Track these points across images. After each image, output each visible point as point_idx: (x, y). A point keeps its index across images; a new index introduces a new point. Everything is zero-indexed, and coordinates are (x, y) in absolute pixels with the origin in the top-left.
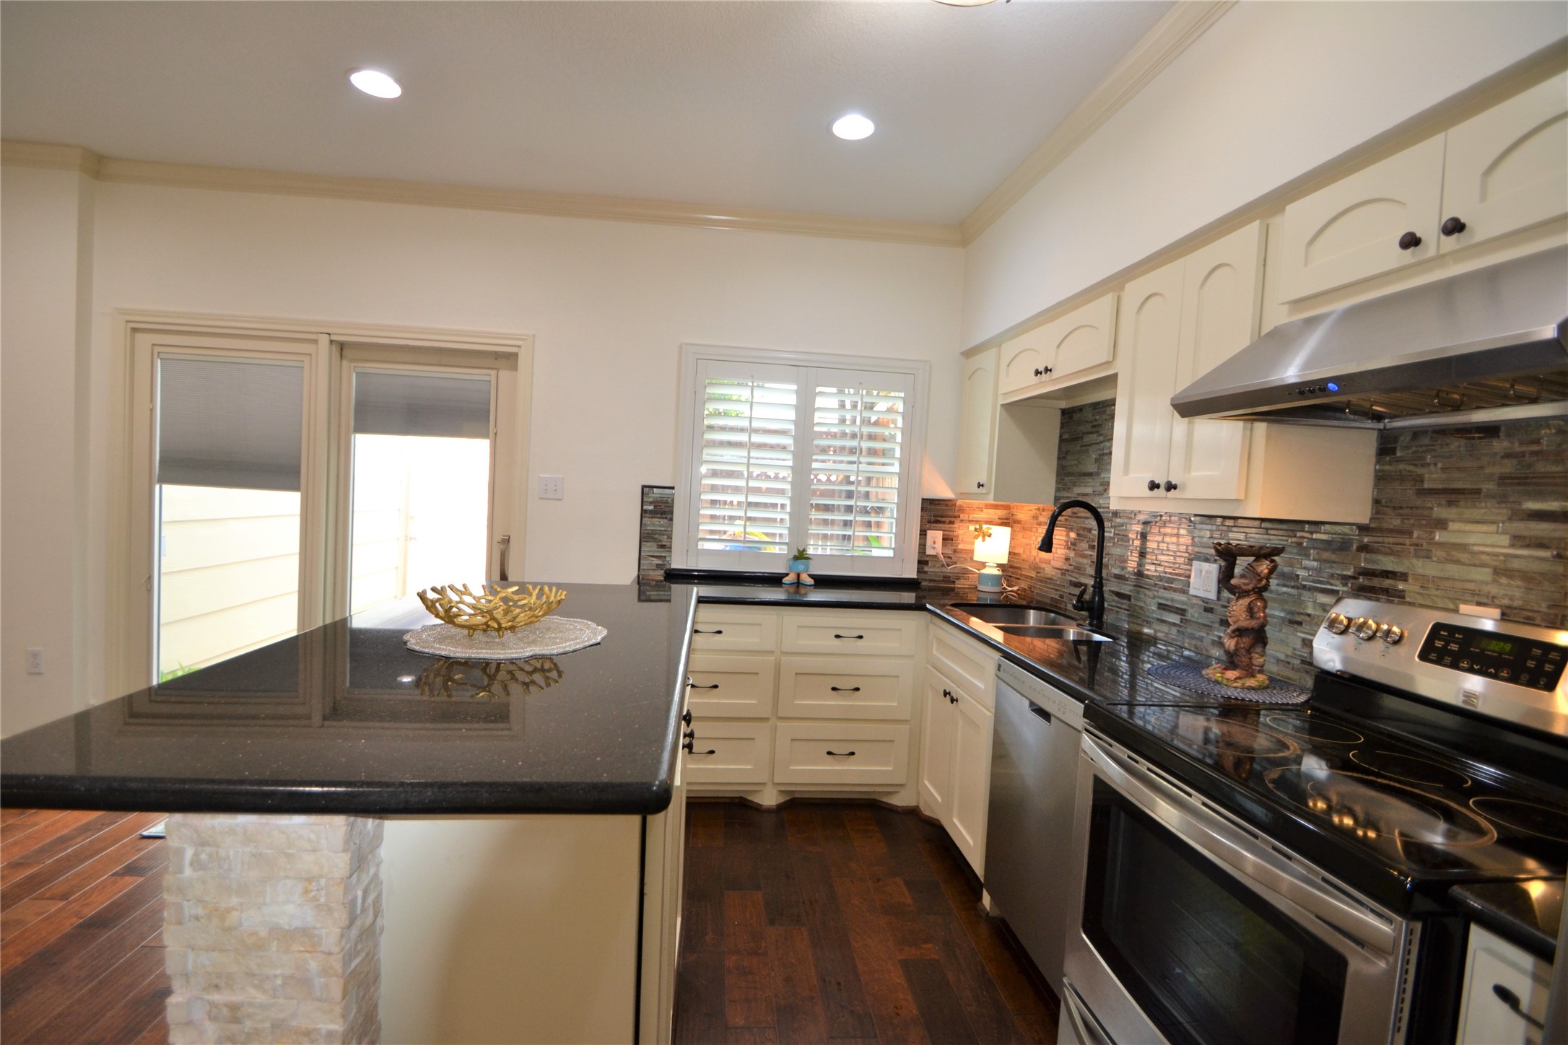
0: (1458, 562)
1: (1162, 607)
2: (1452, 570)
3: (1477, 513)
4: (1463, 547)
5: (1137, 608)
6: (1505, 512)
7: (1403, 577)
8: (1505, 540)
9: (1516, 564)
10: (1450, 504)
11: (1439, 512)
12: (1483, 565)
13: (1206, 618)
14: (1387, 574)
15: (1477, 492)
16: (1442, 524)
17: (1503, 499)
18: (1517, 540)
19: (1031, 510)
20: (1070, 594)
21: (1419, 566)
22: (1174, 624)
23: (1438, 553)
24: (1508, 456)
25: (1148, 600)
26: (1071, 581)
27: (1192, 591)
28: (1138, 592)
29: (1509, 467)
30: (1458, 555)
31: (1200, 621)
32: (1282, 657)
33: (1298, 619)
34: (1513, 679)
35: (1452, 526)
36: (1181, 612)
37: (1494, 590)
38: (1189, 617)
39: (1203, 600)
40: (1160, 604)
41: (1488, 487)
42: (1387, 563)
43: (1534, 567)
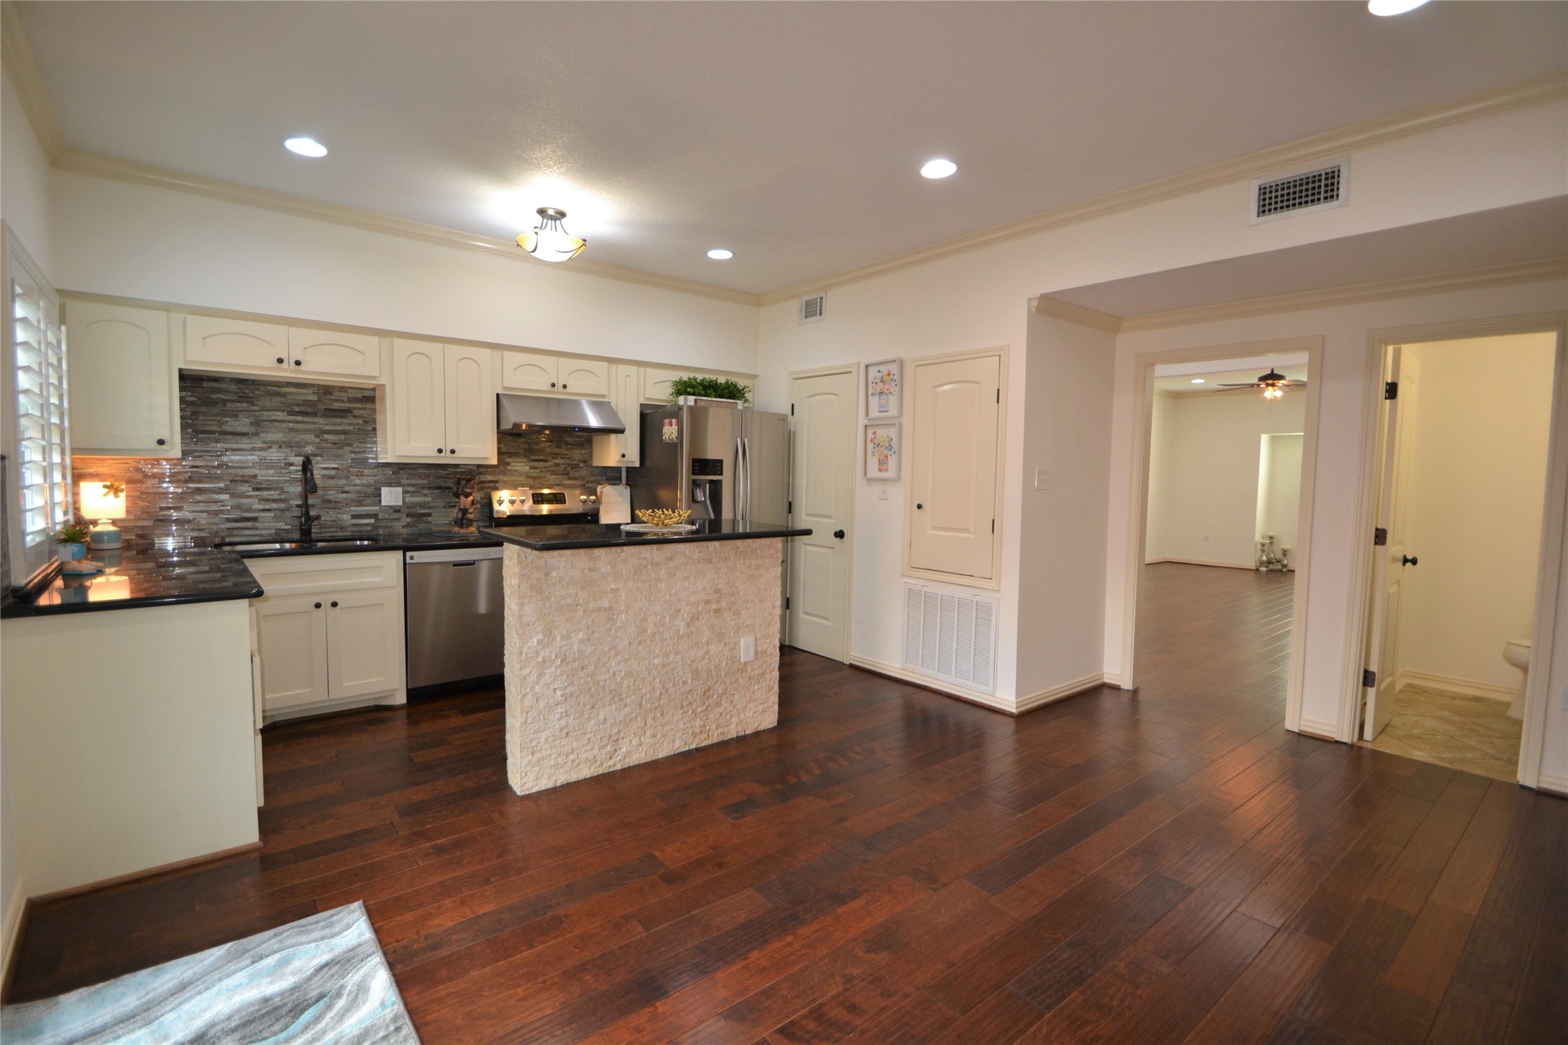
0: (514, 475)
1: (354, 517)
2: (513, 478)
3: (519, 460)
4: (517, 471)
5: (328, 523)
6: (526, 460)
7: (497, 482)
8: (528, 468)
9: (530, 475)
10: (510, 457)
11: (507, 460)
12: (522, 475)
13: (397, 515)
14: (490, 482)
15: (518, 453)
16: (509, 464)
17: (525, 457)
18: (531, 467)
19: (127, 463)
20: (228, 529)
21: (501, 477)
22: (368, 524)
23: (508, 473)
24: (526, 443)
25: (339, 516)
26: (226, 518)
27: (383, 504)
28: (328, 512)
29: (526, 446)
30: (514, 473)
31: (390, 517)
32: (448, 522)
33: (452, 504)
34: (557, 503)
35: (512, 464)
36: (375, 516)
37: (526, 483)
38: (380, 517)
39: (391, 507)
40: (352, 515)
41: (522, 452)
42: (490, 478)
43: (535, 475)
